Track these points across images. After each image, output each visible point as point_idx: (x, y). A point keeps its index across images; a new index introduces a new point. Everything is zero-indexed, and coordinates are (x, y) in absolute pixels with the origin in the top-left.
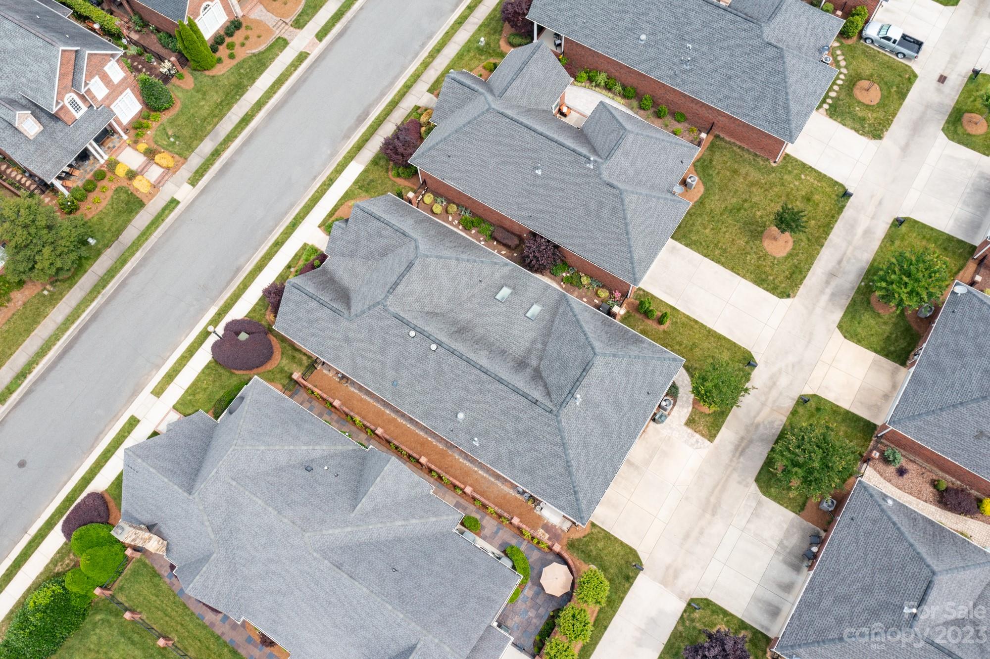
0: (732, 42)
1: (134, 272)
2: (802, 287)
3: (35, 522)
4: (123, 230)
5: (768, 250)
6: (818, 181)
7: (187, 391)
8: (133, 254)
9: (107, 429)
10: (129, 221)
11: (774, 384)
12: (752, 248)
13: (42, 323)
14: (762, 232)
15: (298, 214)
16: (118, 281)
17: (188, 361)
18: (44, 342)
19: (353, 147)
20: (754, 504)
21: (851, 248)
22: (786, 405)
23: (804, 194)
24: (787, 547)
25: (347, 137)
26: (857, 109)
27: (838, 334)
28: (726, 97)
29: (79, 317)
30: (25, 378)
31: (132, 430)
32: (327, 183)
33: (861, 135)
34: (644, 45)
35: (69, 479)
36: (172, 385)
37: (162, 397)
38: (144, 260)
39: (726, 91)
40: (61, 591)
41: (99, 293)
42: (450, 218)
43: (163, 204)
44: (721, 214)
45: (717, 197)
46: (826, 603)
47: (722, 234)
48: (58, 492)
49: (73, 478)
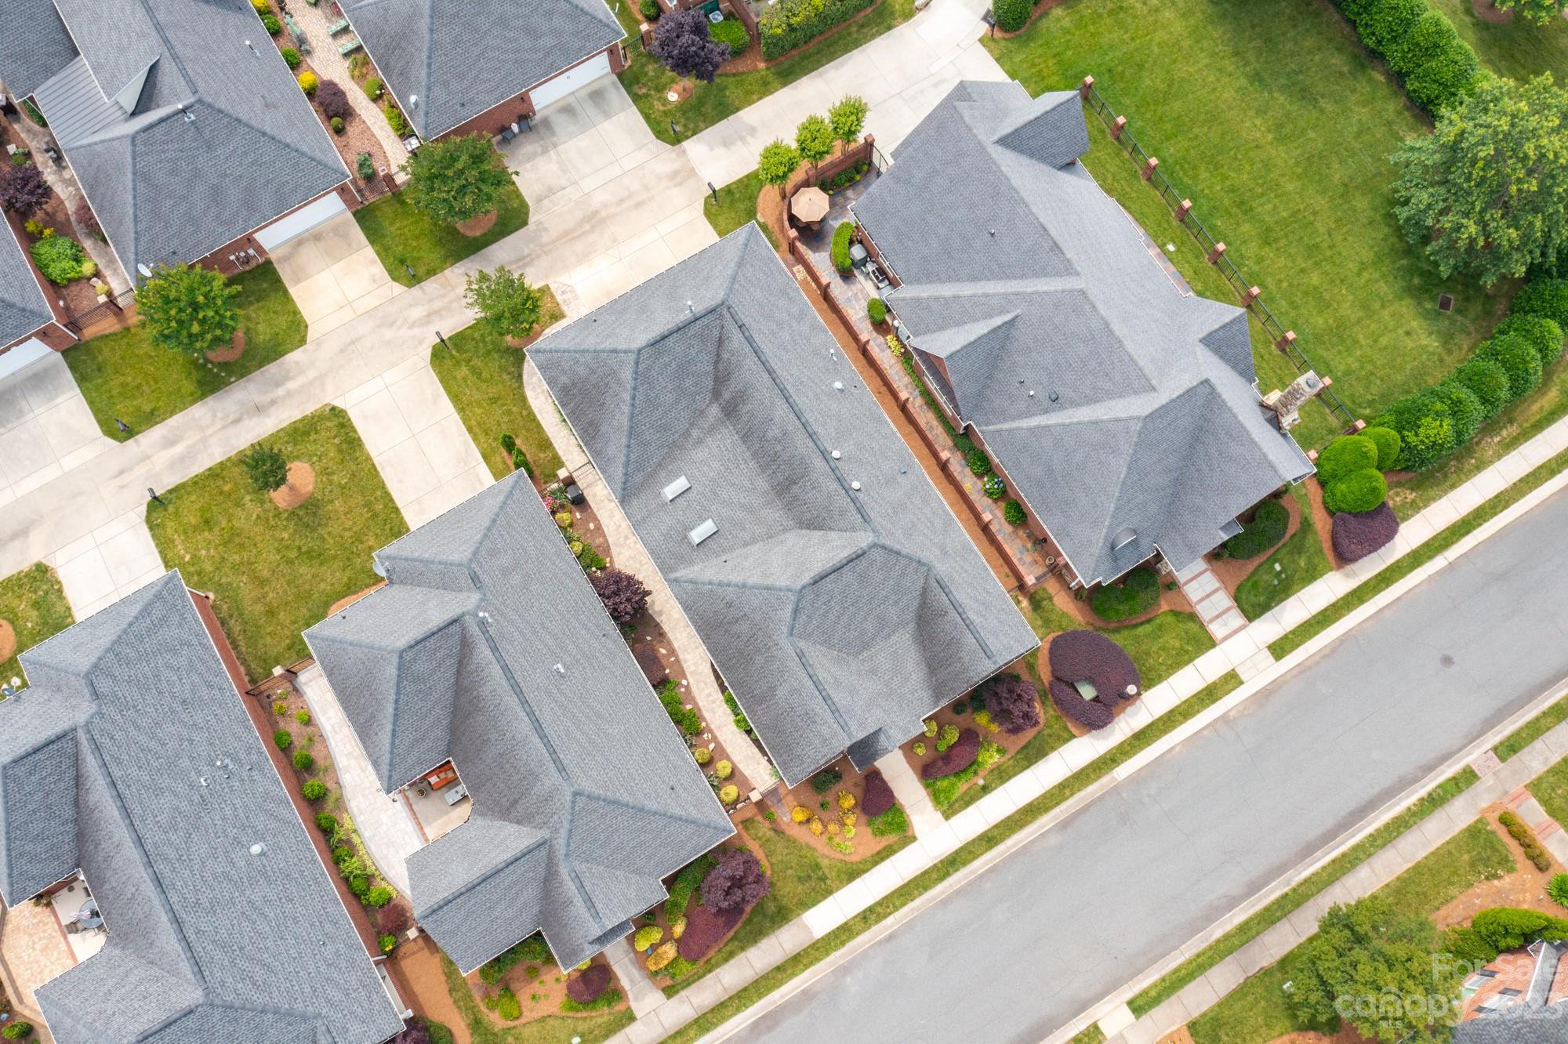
0: (143, 739)
1: (1232, 903)
2: (308, 413)
3: (1437, 573)
4: (1235, 992)
5: (312, 479)
6: (173, 541)
7: (1191, 660)
8: (1227, 937)
9: (1317, 658)
10: (1220, 1005)
11: (429, 315)
12: (331, 492)
13: (1393, 877)
14: (301, 507)
15: (942, 879)
16: (1260, 899)
17: (1178, 707)
18: (1394, 842)
19: (807, 967)
20: (546, 202)
21: (208, 432)
22: (434, 285)
23: (206, 533)
24: (542, 146)
25: (807, 995)
26: (29, 625)
27: (311, 334)
28: (210, 686)
29: (1334, 861)
30: (1430, 795)
31: (1282, 639)
32: (873, 917)
33: (59, 582)
34: (263, 839)
35: (1381, 610)
36: (1210, 680)
37: (1229, 669)
38: (1211, 915)
39: (204, 692)
40: (1406, 433)
41: (1294, 890)
42: (712, 746)
43: (1158, 1013)
44: (335, 557)
45: (322, 586)
46: (548, 41)
47: (355, 529)
48: (1399, 599)
49: (1375, 609)
